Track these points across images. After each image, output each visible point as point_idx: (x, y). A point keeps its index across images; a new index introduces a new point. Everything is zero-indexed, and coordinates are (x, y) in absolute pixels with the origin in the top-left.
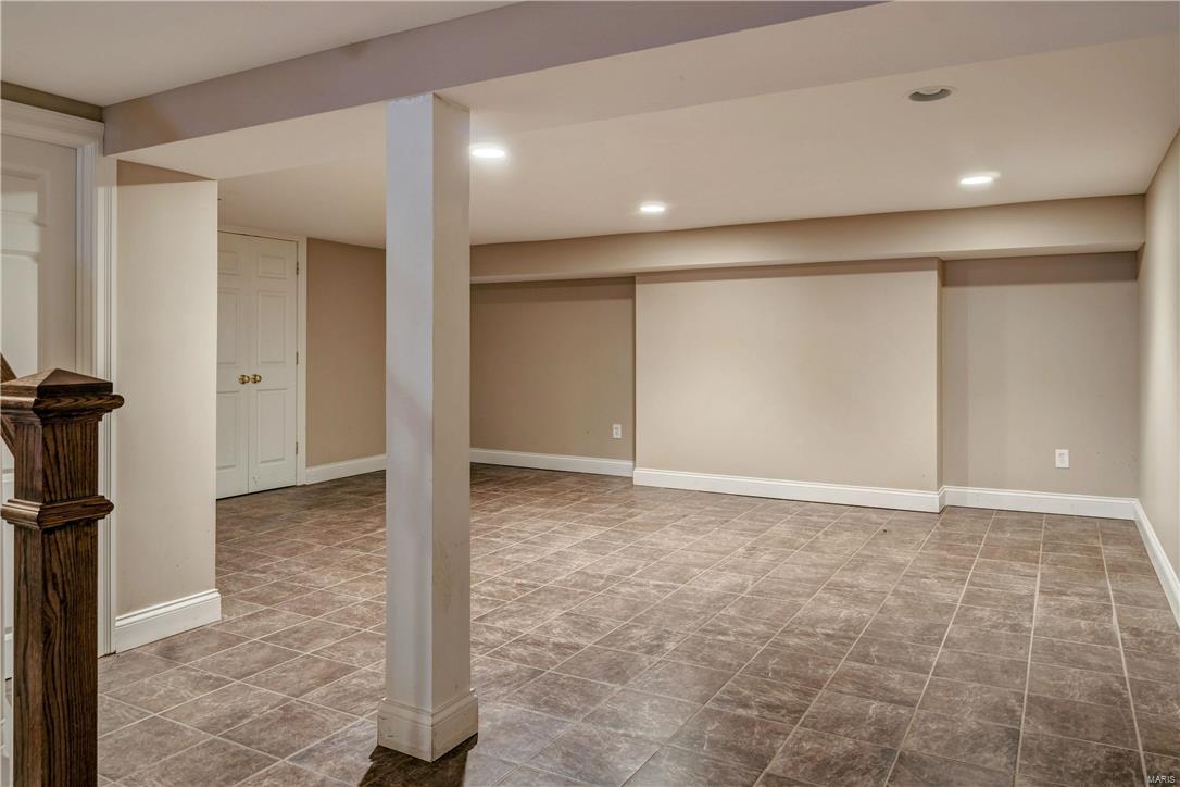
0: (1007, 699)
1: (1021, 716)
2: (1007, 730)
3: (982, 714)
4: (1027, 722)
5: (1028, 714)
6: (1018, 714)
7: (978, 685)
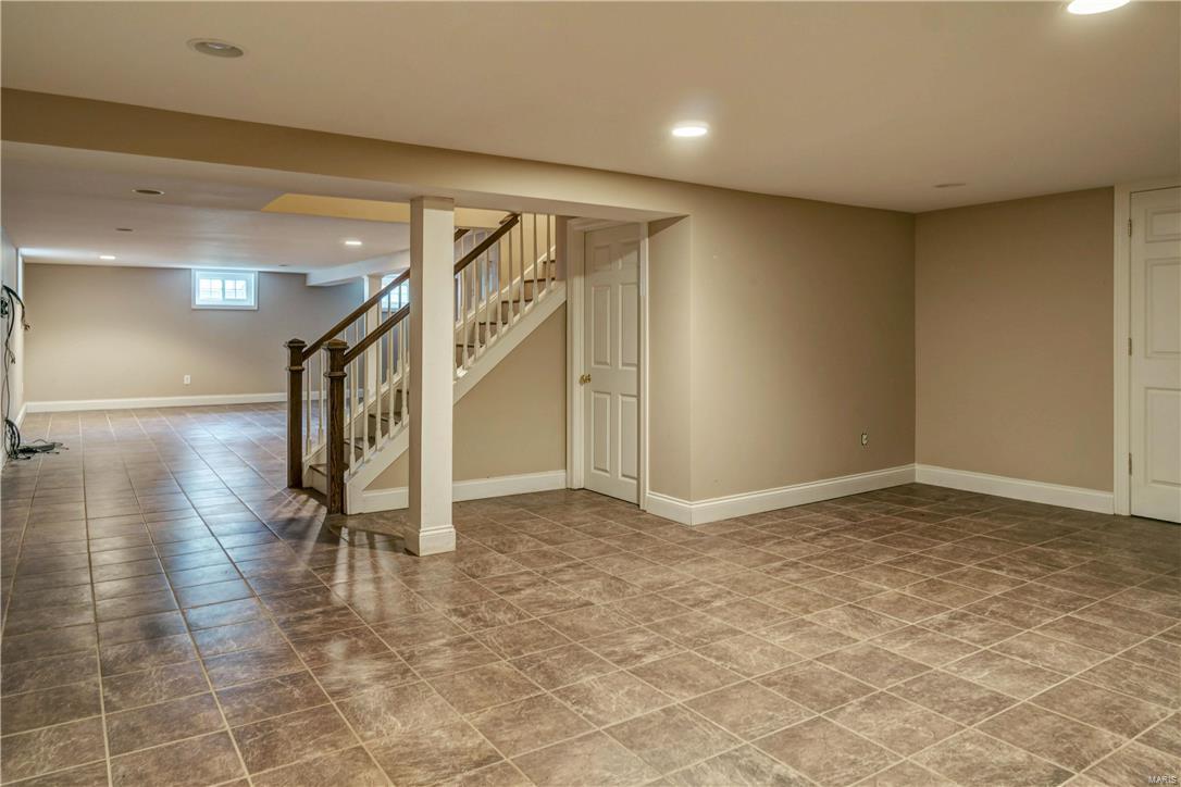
0: (121, 700)
1: (104, 687)
2: (112, 673)
3: (141, 677)
4: (96, 685)
5: (97, 693)
6: (107, 689)
7: (158, 702)
